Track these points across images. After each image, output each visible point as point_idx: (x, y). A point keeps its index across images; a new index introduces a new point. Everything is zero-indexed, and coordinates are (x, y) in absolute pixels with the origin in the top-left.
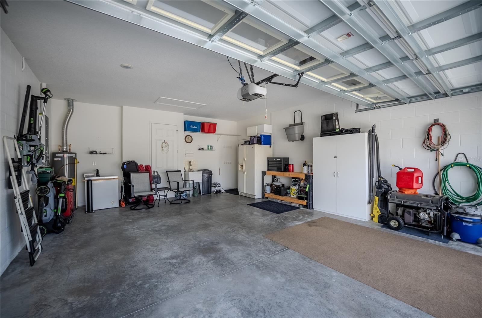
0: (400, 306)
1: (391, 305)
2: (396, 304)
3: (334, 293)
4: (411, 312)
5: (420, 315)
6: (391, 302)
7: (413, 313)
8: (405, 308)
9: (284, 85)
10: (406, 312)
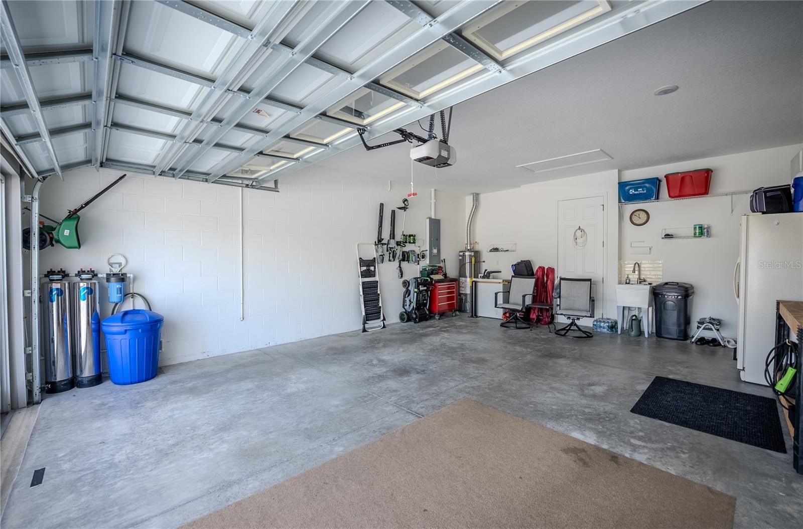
0: (245, 489)
1: (251, 480)
2: (250, 486)
3: (295, 440)
4: (228, 494)
5: (220, 500)
6: (257, 484)
7: (227, 496)
8: (239, 493)
9: (385, 144)
10: (232, 489)
